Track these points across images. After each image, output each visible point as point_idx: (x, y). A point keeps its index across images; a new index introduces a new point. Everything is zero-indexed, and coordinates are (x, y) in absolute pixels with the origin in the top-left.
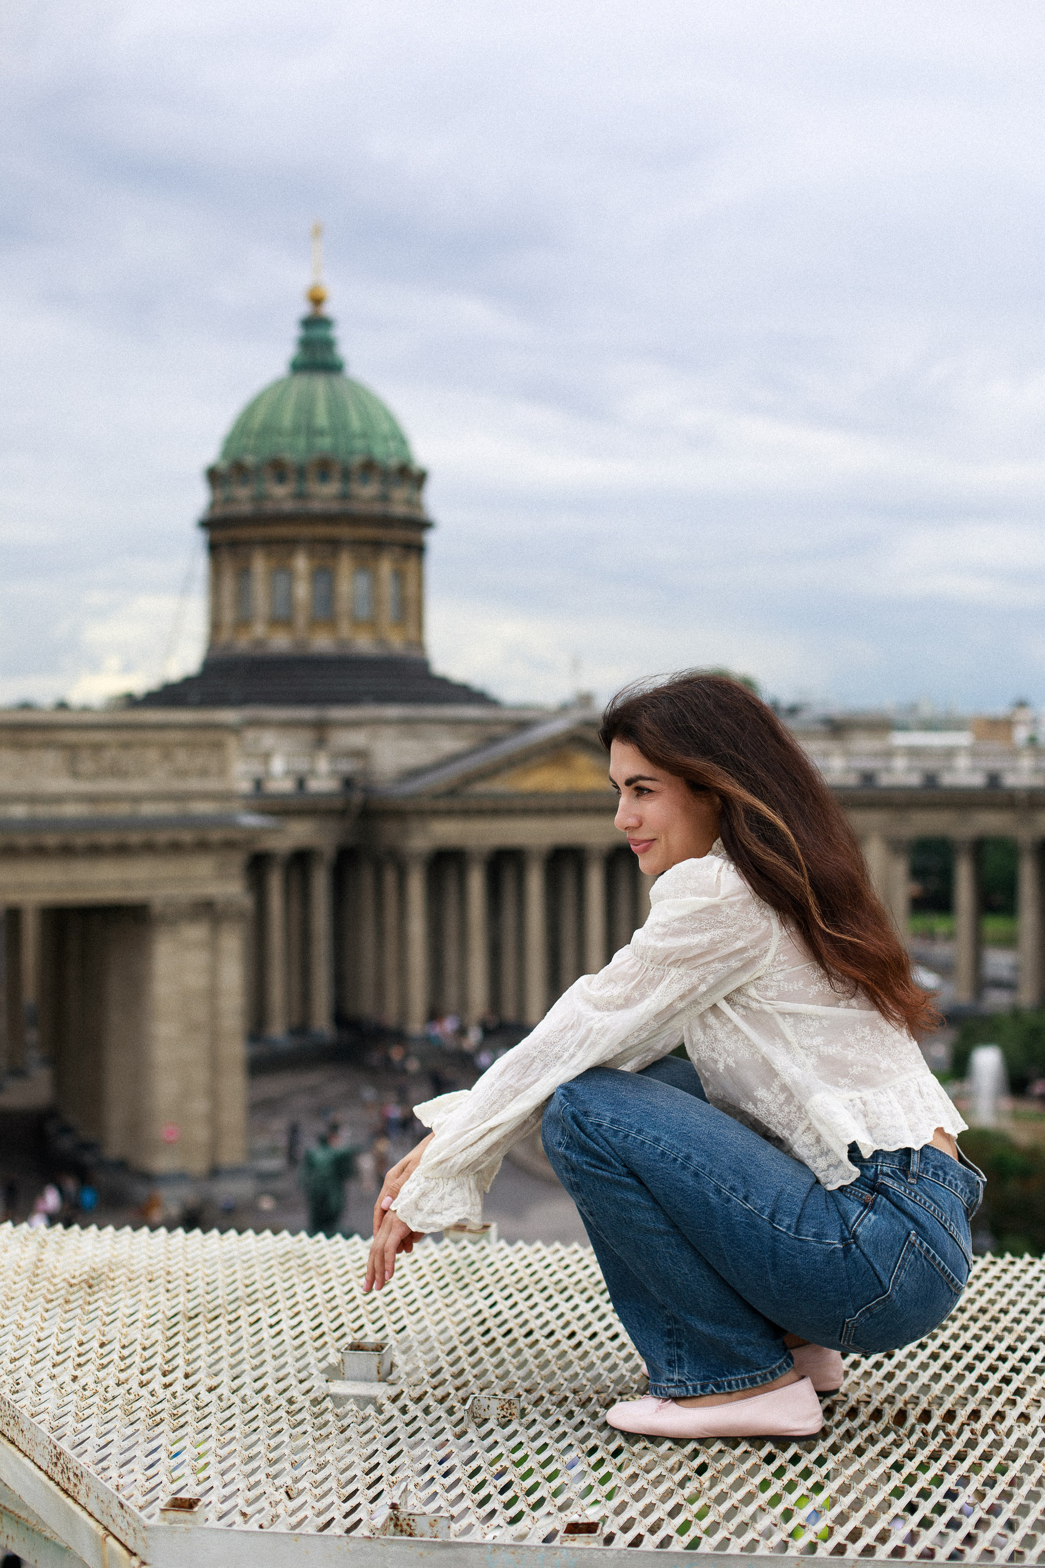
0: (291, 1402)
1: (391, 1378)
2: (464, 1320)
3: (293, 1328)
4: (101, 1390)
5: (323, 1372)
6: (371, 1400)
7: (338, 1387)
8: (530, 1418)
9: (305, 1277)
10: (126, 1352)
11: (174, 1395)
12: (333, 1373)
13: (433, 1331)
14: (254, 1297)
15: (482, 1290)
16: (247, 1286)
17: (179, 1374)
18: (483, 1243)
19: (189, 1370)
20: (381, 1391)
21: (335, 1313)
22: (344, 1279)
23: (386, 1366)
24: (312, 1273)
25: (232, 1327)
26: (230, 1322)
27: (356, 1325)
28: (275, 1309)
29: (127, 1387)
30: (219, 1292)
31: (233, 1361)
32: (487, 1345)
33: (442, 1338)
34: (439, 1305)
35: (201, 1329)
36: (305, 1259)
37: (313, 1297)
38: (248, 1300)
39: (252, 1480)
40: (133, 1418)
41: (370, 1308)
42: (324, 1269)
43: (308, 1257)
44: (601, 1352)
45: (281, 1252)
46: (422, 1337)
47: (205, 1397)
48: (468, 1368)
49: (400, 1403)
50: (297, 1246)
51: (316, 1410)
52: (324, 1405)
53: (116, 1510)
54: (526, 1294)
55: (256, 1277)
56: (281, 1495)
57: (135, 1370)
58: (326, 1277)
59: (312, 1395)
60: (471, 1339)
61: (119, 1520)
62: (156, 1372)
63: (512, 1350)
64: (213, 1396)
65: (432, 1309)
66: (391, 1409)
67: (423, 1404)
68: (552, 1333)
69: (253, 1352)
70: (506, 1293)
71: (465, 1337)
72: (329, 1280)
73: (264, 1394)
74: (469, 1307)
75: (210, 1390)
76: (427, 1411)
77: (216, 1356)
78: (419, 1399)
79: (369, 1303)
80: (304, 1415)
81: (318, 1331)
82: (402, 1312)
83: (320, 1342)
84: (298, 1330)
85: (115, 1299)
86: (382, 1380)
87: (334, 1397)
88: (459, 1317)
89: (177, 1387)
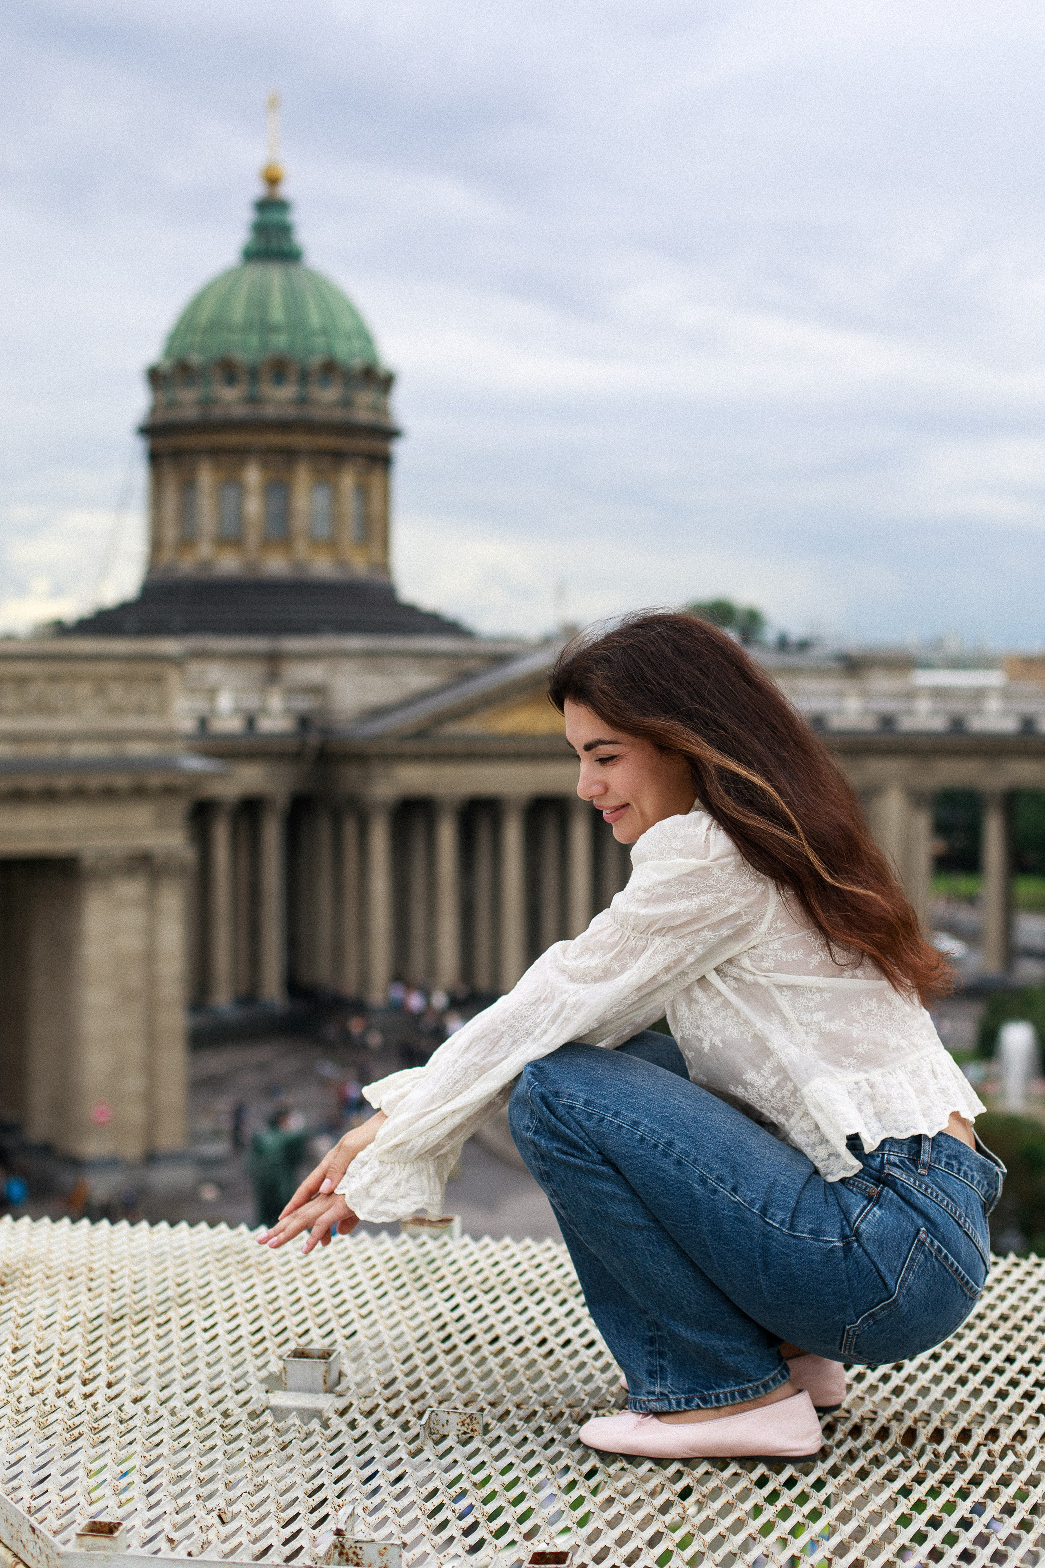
0: (226, 1414)
1: (338, 1388)
2: (422, 1324)
3: (230, 1332)
4: (13, 1400)
5: (262, 1381)
6: (317, 1414)
7: (279, 1399)
8: (493, 1435)
9: (244, 1275)
10: (41, 1358)
11: (95, 1406)
12: (274, 1383)
13: (387, 1337)
14: (186, 1298)
15: (442, 1291)
16: (179, 1285)
17: (101, 1382)
18: (445, 1238)
19: (112, 1378)
20: (327, 1403)
21: (277, 1316)
22: (288, 1278)
23: (334, 1375)
24: (252, 1271)
25: (161, 1331)
26: (159, 1325)
27: (301, 1329)
28: (210, 1310)
29: (42, 1397)
30: (147, 1292)
31: (162, 1368)
32: (448, 1352)
33: (398, 1344)
34: (394, 1307)
35: (126, 1332)
36: (244, 1255)
37: (253, 1298)
38: (180, 1301)
39: (181, 1502)
40: (48, 1432)
41: (317, 1310)
42: (265, 1267)
44: (576, 1362)
45: (218, 1247)
46: (374, 1343)
47: (130, 1409)
48: (425, 1379)
49: (348, 1417)
50: (236, 1240)
51: (253, 1424)
52: (263, 1419)
53: (27, 1535)
54: (492, 1295)
55: (190, 1275)
56: (213, 1519)
57: (51, 1379)
58: (268, 1275)
59: (250, 1408)
60: (430, 1346)
61: (30, 1546)
62: (76, 1380)
63: (475, 1358)
64: (139, 1407)
65: (386, 1313)
66: (338, 1424)
67: (374, 1418)
68: (520, 1340)
69: (185, 1358)
70: (470, 1294)
71: (424, 1344)
72: (271, 1279)
73: (196, 1405)
74: (428, 1309)
75: (136, 1401)
76: (378, 1426)
77: (142, 1364)
78: (370, 1413)
79: (316, 1305)
80: (241, 1429)
81: (259, 1336)
82: (353, 1315)
83: (260, 1348)
84: (235, 1335)
85: (30, 1298)
86: (330, 1391)
87: (274, 1410)
88: (417, 1322)
89: (99, 1398)
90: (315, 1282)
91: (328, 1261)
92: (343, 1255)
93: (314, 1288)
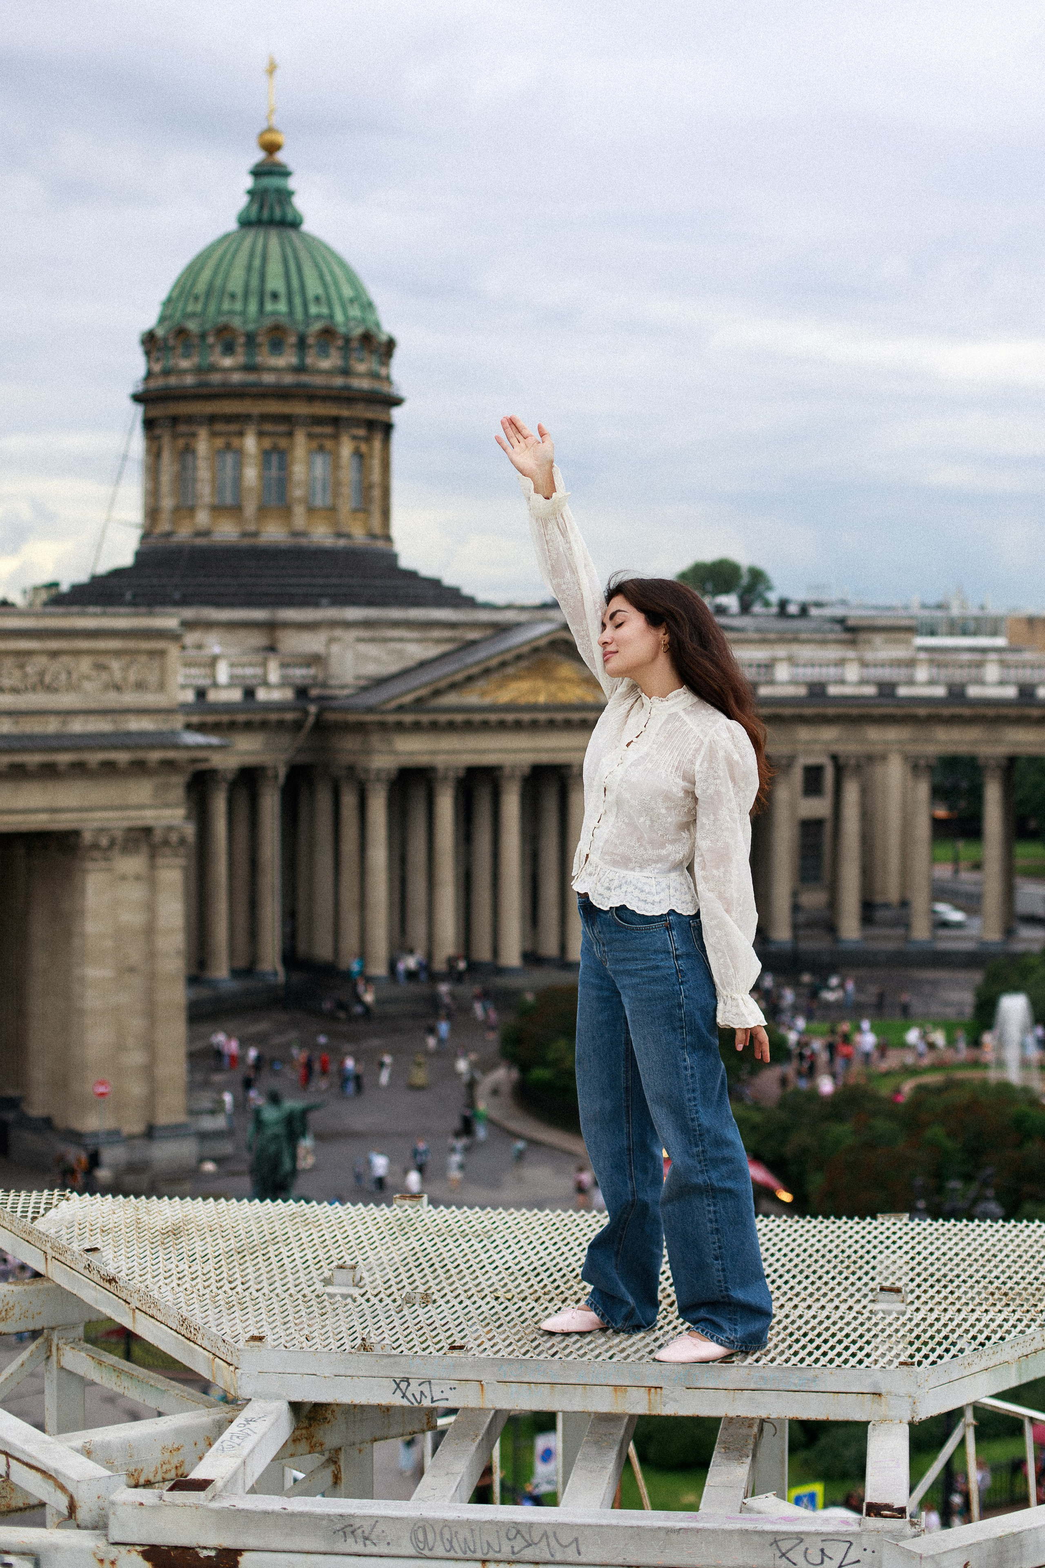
1: (361, 1284)
2: (404, 1252)
3: (301, 1258)
4: (195, 1291)
5: (321, 1281)
6: (351, 1296)
7: (330, 1289)
8: (438, 1304)
9: (307, 1228)
11: (237, 1293)
12: (327, 1281)
13: (385, 1259)
14: (276, 1240)
15: (416, 1235)
16: (271, 1235)
17: (238, 1282)
18: (419, 1207)
19: (243, 1280)
20: (354, 1291)
21: (327, 1249)
22: (331, 1229)
23: (358, 1278)
24: (310, 1226)
25: (265, 1258)
26: (264, 1255)
27: (339, 1256)
28: (290, 1247)
29: (209, 1290)
30: (254, 1237)
31: (269, 1276)
32: (418, 1266)
33: (392, 1262)
34: (389, 1244)
35: (247, 1259)
36: (305, 1217)
37: (313, 1240)
38: (273, 1243)
39: (288, 1332)
40: (217, 1304)
41: (348, 1246)
42: (318, 1223)
43: (307, 1216)
45: (289, 1213)
46: (379, 1262)
47: (255, 1294)
48: (405, 1279)
49: (366, 1297)
50: (299, 1209)
51: (318, 1300)
52: (323, 1298)
54: (443, 1238)
55: (275, 1229)
56: (303, 1339)
57: (212, 1281)
58: (320, 1228)
59: (316, 1293)
60: (409, 1263)
62: (225, 1281)
63: (431, 1269)
64: (260, 1293)
65: (384, 1247)
66: (360, 1300)
67: (379, 1297)
69: (279, 1270)
73: (289, 1292)
74: (407, 1245)
75: (257, 1291)
76: (381, 1300)
77: (258, 1273)
78: (375, 1295)
79: (347, 1243)
80: (313, 1302)
81: (317, 1260)
82: (367, 1248)
83: (318, 1265)
84: (304, 1259)
85: (192, 1241)
86: (356, 1285)
87: (328, 1294)
88: (402, 1251)
89: (238, 1289)
90: (346, 1231)
91: (352, 1220)
92: (361, 1217)
93: (345, 1235)
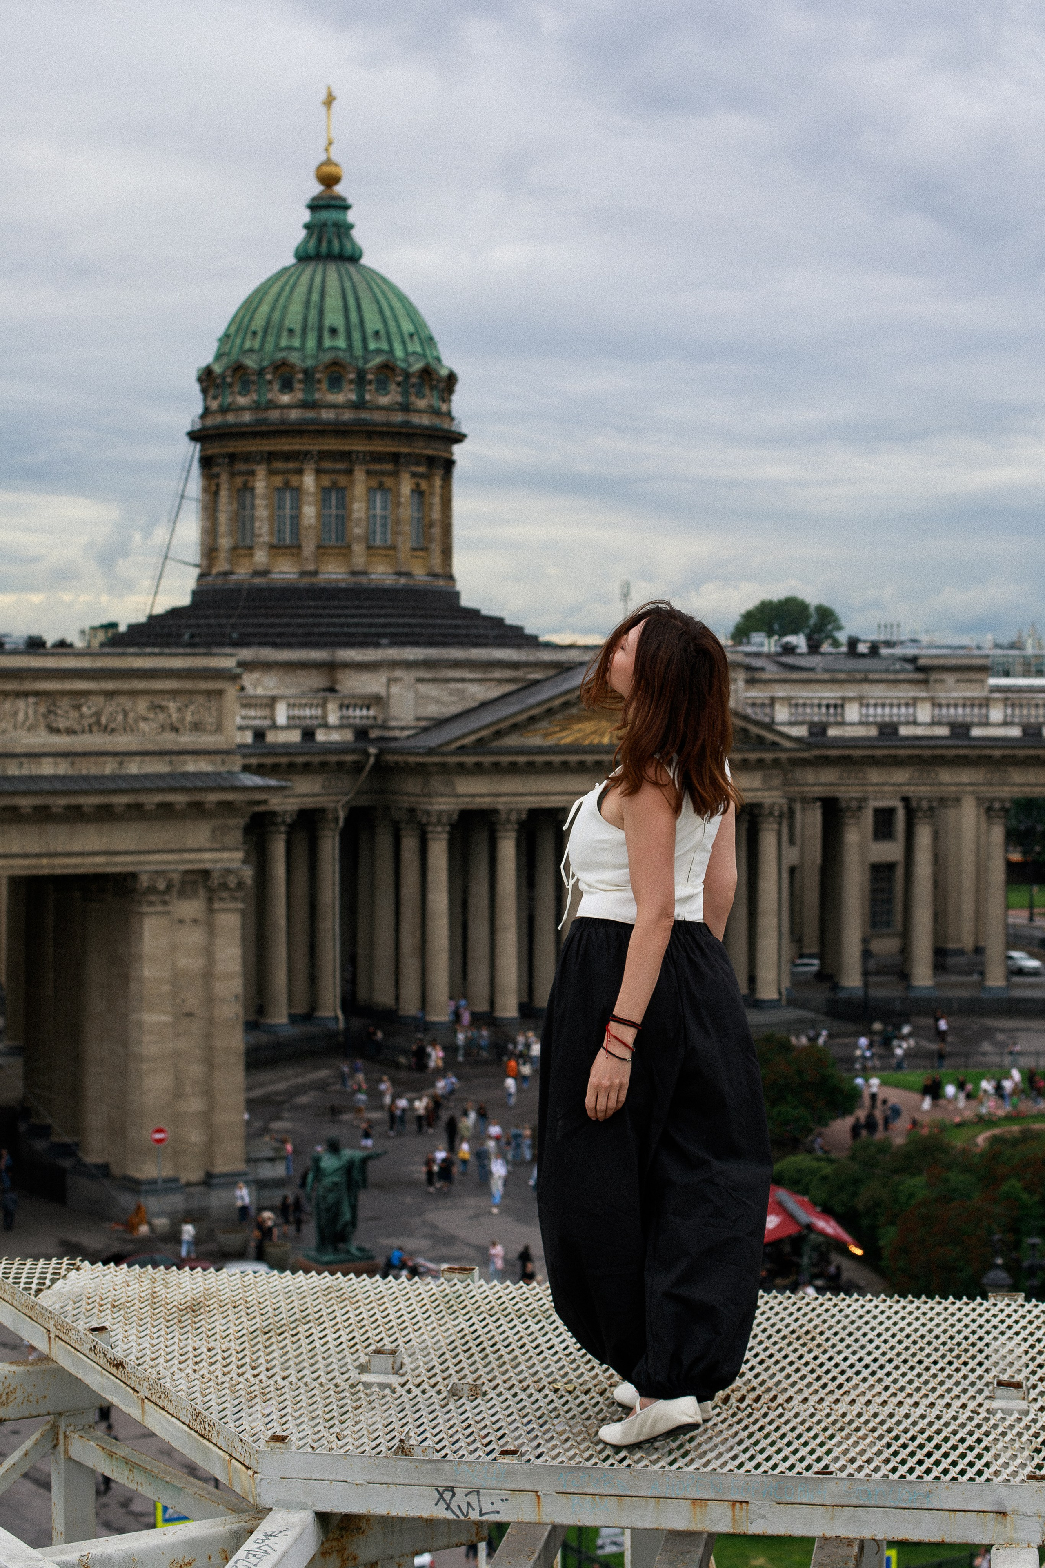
1: (401, 1372)
2: (452, 1335)
3: (335, 1339)
4: (213, 1378)
5: (357, 1368)
6: (389, 1386)
7: (366, 1378)
8: (489, 1396)
9: (343, 1305)
10: (226, 1355)
11: (261, 1381)
12: (363, 1368)
13: (430, 1342)
14: (306, 1319)
15: (465, 1315)
16: (302, 1311)
17: (262, 1368)
18: (469, 1281)
19: (268, 1366)
20: (395, 1380)
21: (364, 1330)
22: (370, 1306)
23: (398, 1364)
24: (347, 1301)
25: (295, 1339)
26: (293, 1336)
27: (378, 1338)
28: (323, 1326)
29: (230, 1376)
30: (283, 1315)
31: (298, 1361)
32: (466, 1351)
33: (436, 1347)
34: (435, 1325)
35: (273, 1340)
36: (341, 1292)
37: (348, 1319)
38: (304, 1321)
39: (316, 1429)
40: (237, 1395)
41: (387, 1326)
42: (356, 1299)
43: (344, 1291)
46: (422, 1346)
47: (282, 1383)
48: (452, 1366)
49: (407, 1387)
50: (335, 1283)
51: (352, 1391)
52: (358, 1388)
54: (495, 1318)
55: (308, 1305)
56: (334, 1438)
57: (233, 1366)
58: (358, 1305)
59: (350, 1382)
60: (455, 1348)
61: (239, 1449)
64: (286, 1382)
65: (429, 1328)
66: (400, 1391)
67: (421, 1388)
68: (510, 1344)
69: (310, 1355)
70: (482, 1317)
71: (452, 1346)
72: (359, 1307)
73: (319, 1381)
74: (455, 1326)
75: (284, 1379)
76: (424, 1392)
77: (285, 1358)
78: (419, 1386)
79: (387, 1323)
80: (346, 1393)
81: (353, 1342)
82: (409, 1330)
83: (354, 1349)
84: (339, 1341)
85: (213, 1319)
86: (396, 1373)
87: (364, 1384)
88: (449, 1333)
89: (262, 1377)
90: (386, 1309)
92: (403, 1292)
93: (385, 1313)
